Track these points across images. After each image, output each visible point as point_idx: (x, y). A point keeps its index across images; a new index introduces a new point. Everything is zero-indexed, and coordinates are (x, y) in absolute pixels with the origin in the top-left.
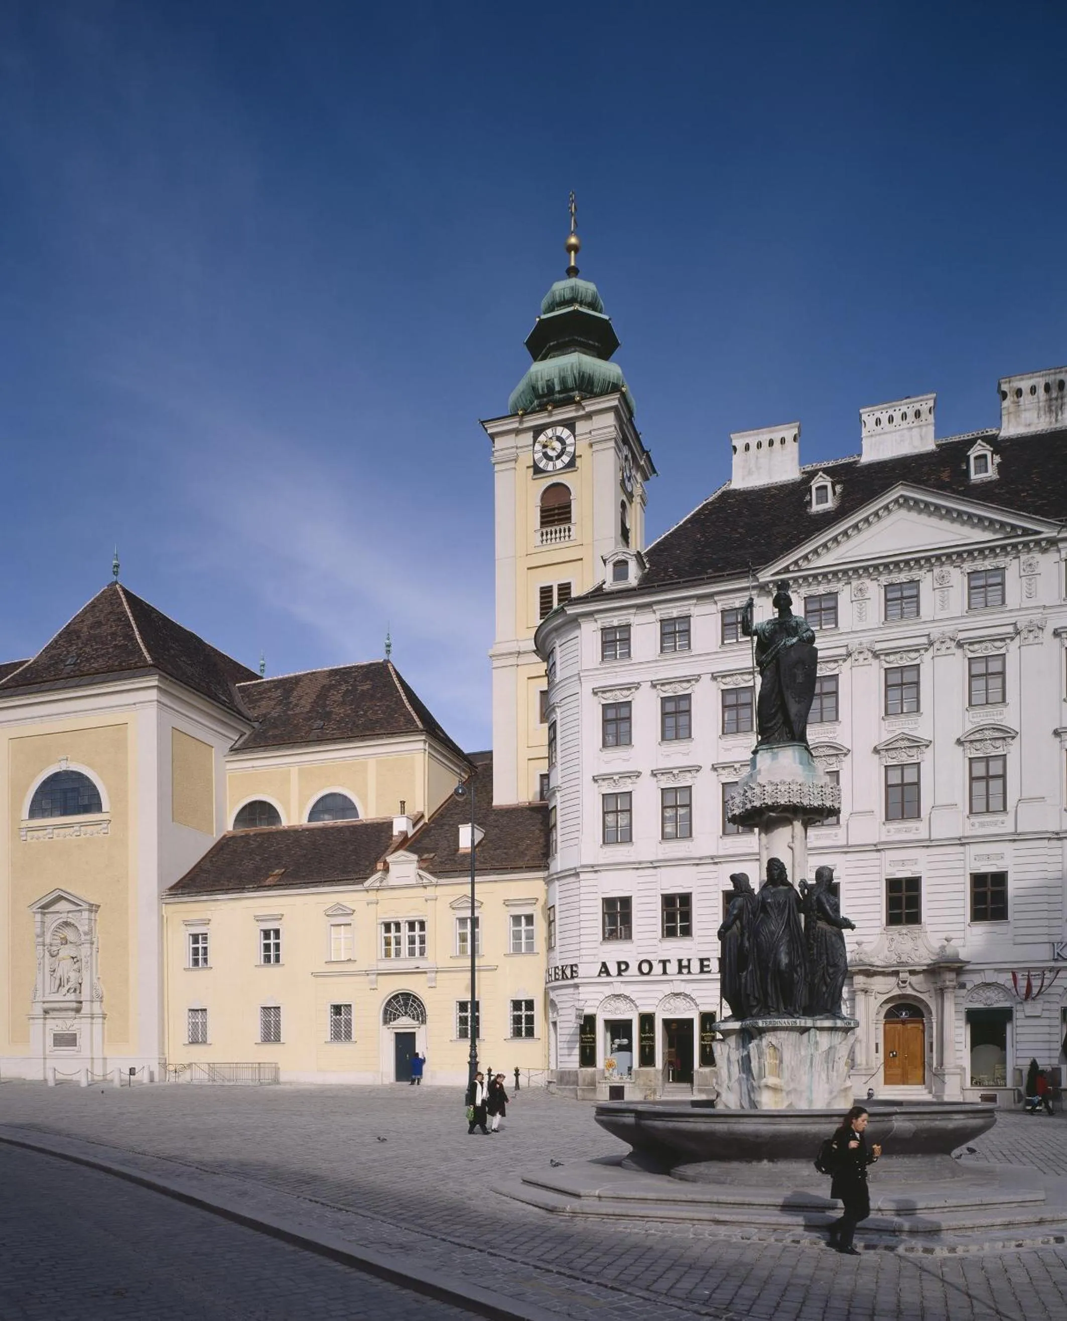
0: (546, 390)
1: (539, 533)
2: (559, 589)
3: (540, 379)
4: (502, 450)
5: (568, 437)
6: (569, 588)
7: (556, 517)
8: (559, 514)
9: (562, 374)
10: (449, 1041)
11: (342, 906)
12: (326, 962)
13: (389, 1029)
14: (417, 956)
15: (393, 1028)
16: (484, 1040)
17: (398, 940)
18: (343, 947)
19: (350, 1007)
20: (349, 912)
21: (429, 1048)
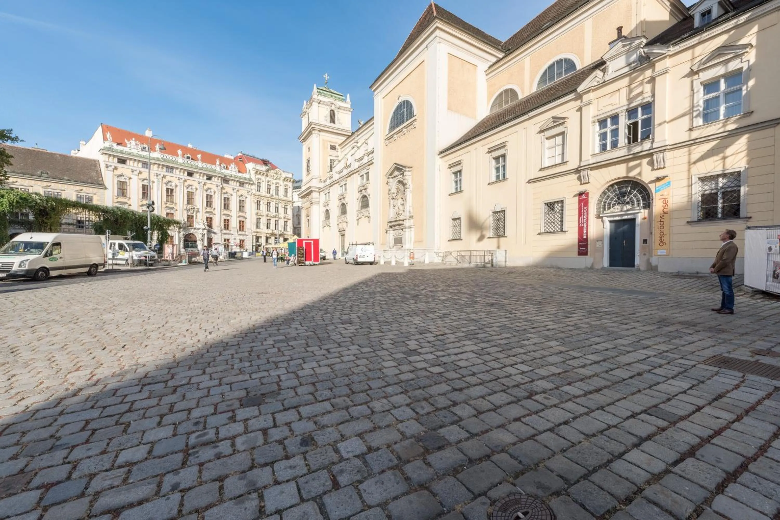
10: (685, 222)
11: (555, 119)
12: (541, 170)
13: (602, 217)
14: (639, 140)
15: (607, 217)
16: (751, 217)
17: (615, 132)
18: (557, 154)
19: (562, 202)
20: (562, 121)
21: (653, 233)
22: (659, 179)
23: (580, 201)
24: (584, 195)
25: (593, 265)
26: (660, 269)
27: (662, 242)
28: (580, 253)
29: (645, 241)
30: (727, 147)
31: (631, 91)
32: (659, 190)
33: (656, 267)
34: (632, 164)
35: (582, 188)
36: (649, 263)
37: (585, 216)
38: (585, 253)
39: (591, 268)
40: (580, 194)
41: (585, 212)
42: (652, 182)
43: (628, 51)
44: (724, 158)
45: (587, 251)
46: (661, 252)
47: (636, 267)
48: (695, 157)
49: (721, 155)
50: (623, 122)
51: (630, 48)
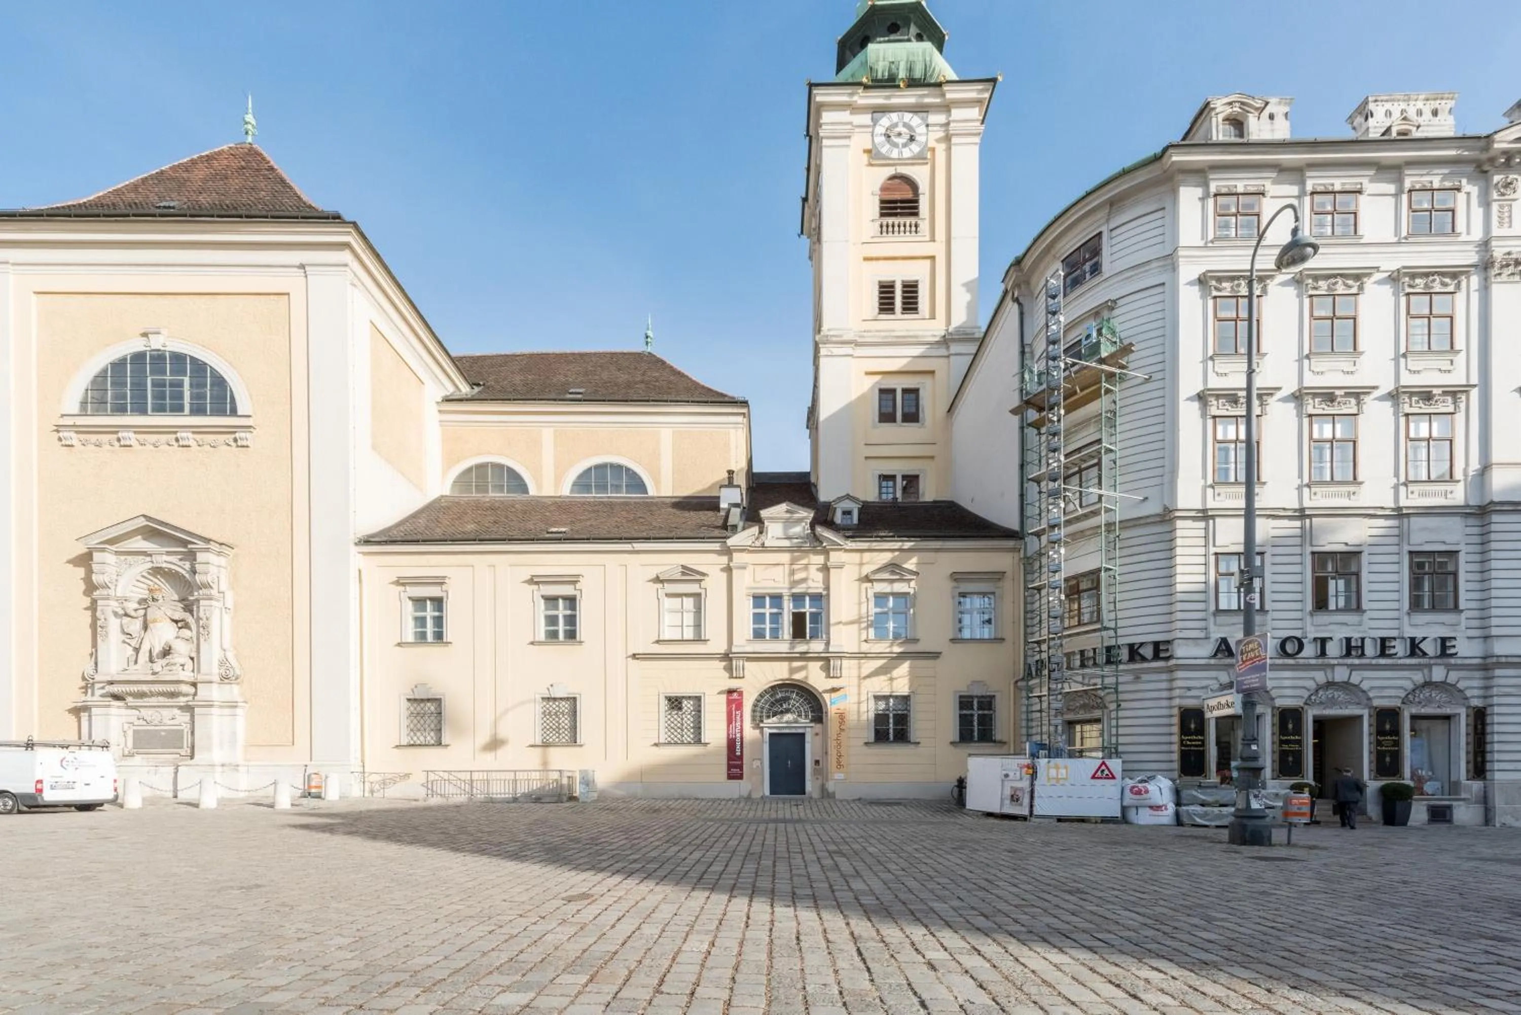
0: (886, 74)
1: (877, 224)
2: (904, 286)
3: (881, 59)
4: (832, 124)
5: (919, 126)
6: (916, 286)
7: (899, 211)
8: (902, 208)
9: (911, 59)
10: (862, 744)
11: (686, 570)
12: (658, 642)
13: (762, 728)
14: (808, 638)
15: (769, 727)
16: (919, 743)
17: (775, 618)
18: (685, 624)
19: (698, 699)
20: (698, 577)
21: (829, 753)
22: (834, 690)
23: (729, 702)
24: (735, 694)
25: (750, 794)
26: (837, 797)
27: (839, 765)
28: (730, 777)
29: (817, 762)
30: (895, 667)
31: (792, 573)
32: (834, 703)
33: (834, 793)
34: (796, 664)
35: (734, 684)
36: (823, 788)
37: (738, 724)
38: (740, 777)
39: (748, 798)
40: (730, 692)
41: (738, 718)
42: (826, 691)
43: (788, 519)
44: (891, 679)
45: (742, 774)
46: (839, 776)
47: (807, 795)
48: (866, 671)
49: (889, 675)
50: (788, 607)
51: (790, 518)
